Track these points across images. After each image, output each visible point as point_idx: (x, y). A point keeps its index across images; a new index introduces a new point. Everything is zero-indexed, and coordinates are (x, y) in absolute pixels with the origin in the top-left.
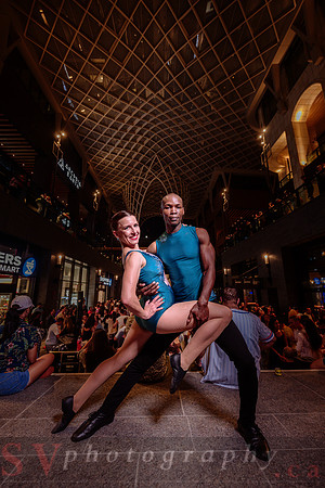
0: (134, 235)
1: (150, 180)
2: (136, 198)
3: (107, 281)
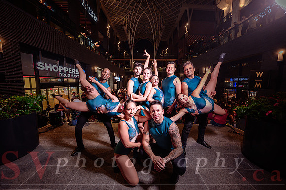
3: (118, 79)
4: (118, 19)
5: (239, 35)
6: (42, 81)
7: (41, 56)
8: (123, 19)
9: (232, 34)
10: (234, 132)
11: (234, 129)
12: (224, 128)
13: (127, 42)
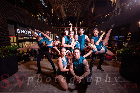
2: (64, 10)
3: (58, 37)
4: (57, 6)
5: (119, 14)
6: (19, 38)
7: (18, 26)
8: (60, 6)
9: (116, 13)
10: (116, 63)
11: (116, 62)
12: (111, 61)
13: (62, 18)
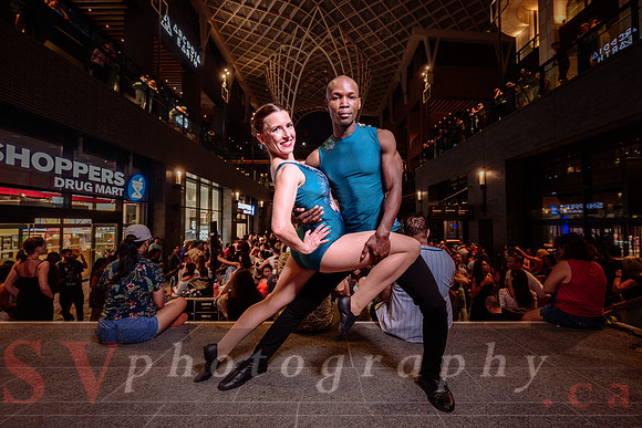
0: (287, 139)
1: (308, 50)
3: (248, 209)
4: (254, 62)
8: (268, 63)
